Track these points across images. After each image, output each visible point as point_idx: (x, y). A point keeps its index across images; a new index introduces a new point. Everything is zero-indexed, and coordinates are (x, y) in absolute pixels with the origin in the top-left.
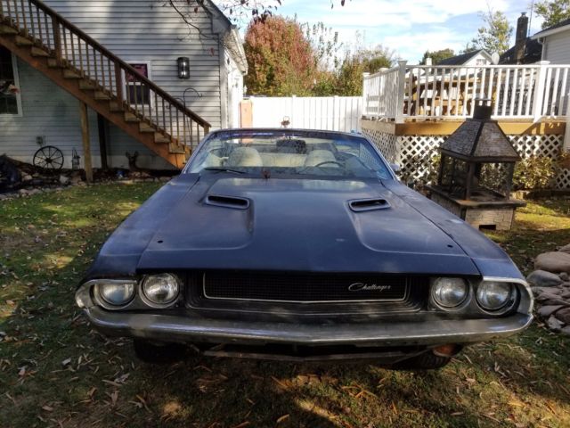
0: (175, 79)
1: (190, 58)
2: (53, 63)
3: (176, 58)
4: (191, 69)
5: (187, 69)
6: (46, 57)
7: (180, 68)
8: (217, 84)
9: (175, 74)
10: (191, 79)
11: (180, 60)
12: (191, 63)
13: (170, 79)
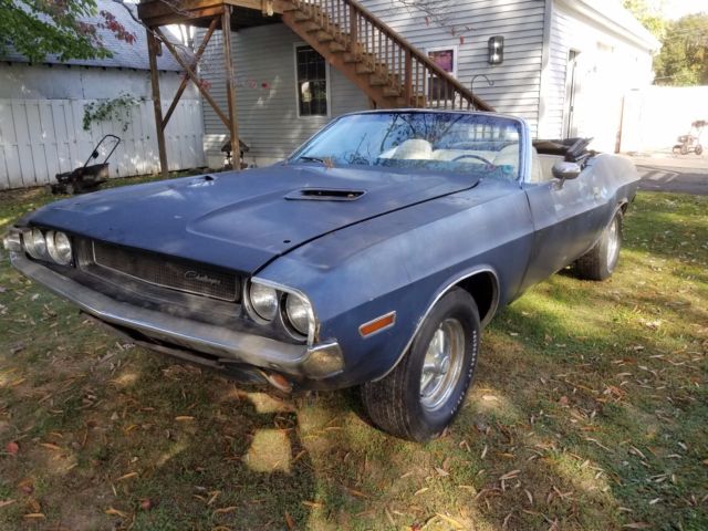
0: (484, 65)
1: (506, 37)
2: (348, 58)
3: (487, 38)
4: (505, 50)
5: (500, 51)
6: (343, 52)
7: (491, 50)
8: (538, 67)
9: (485, 59)
10: (504, 63)
11: (492, 40)
12: (506, 43)
13: (478, 66)
